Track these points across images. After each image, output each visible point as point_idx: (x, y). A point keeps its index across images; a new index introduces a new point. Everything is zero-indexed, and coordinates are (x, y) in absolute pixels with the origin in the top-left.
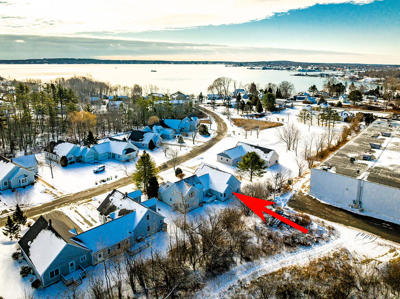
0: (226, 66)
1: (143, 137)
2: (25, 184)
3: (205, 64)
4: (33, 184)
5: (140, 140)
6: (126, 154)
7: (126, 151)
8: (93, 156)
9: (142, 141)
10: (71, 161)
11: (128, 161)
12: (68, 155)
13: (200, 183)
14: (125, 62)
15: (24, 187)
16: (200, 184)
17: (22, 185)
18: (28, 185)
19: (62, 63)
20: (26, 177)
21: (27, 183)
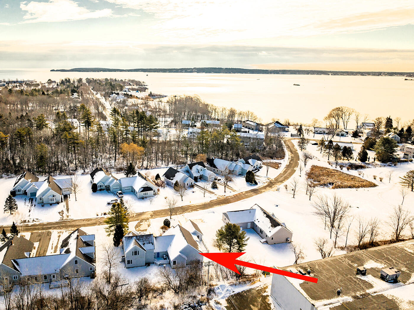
0: (406, 80)
1: (174, 176)
2: (52, 202)
3: (376, 75)
4: (58, 203)
5: (171, 178)
6: (142, 191)
7: (142, 189)
8: (119, 187)
9: (172, 179)
10: (102, 188)
11: (143, 198)
12: (98, 183)
13: (153, 244)
14: (273, 72)
15: (51, 204)
16: (151, 244)
17: (50, 202)
18: (55, 203)
19: (210, 72)
20: (54, 197)
21: (55, 201)
